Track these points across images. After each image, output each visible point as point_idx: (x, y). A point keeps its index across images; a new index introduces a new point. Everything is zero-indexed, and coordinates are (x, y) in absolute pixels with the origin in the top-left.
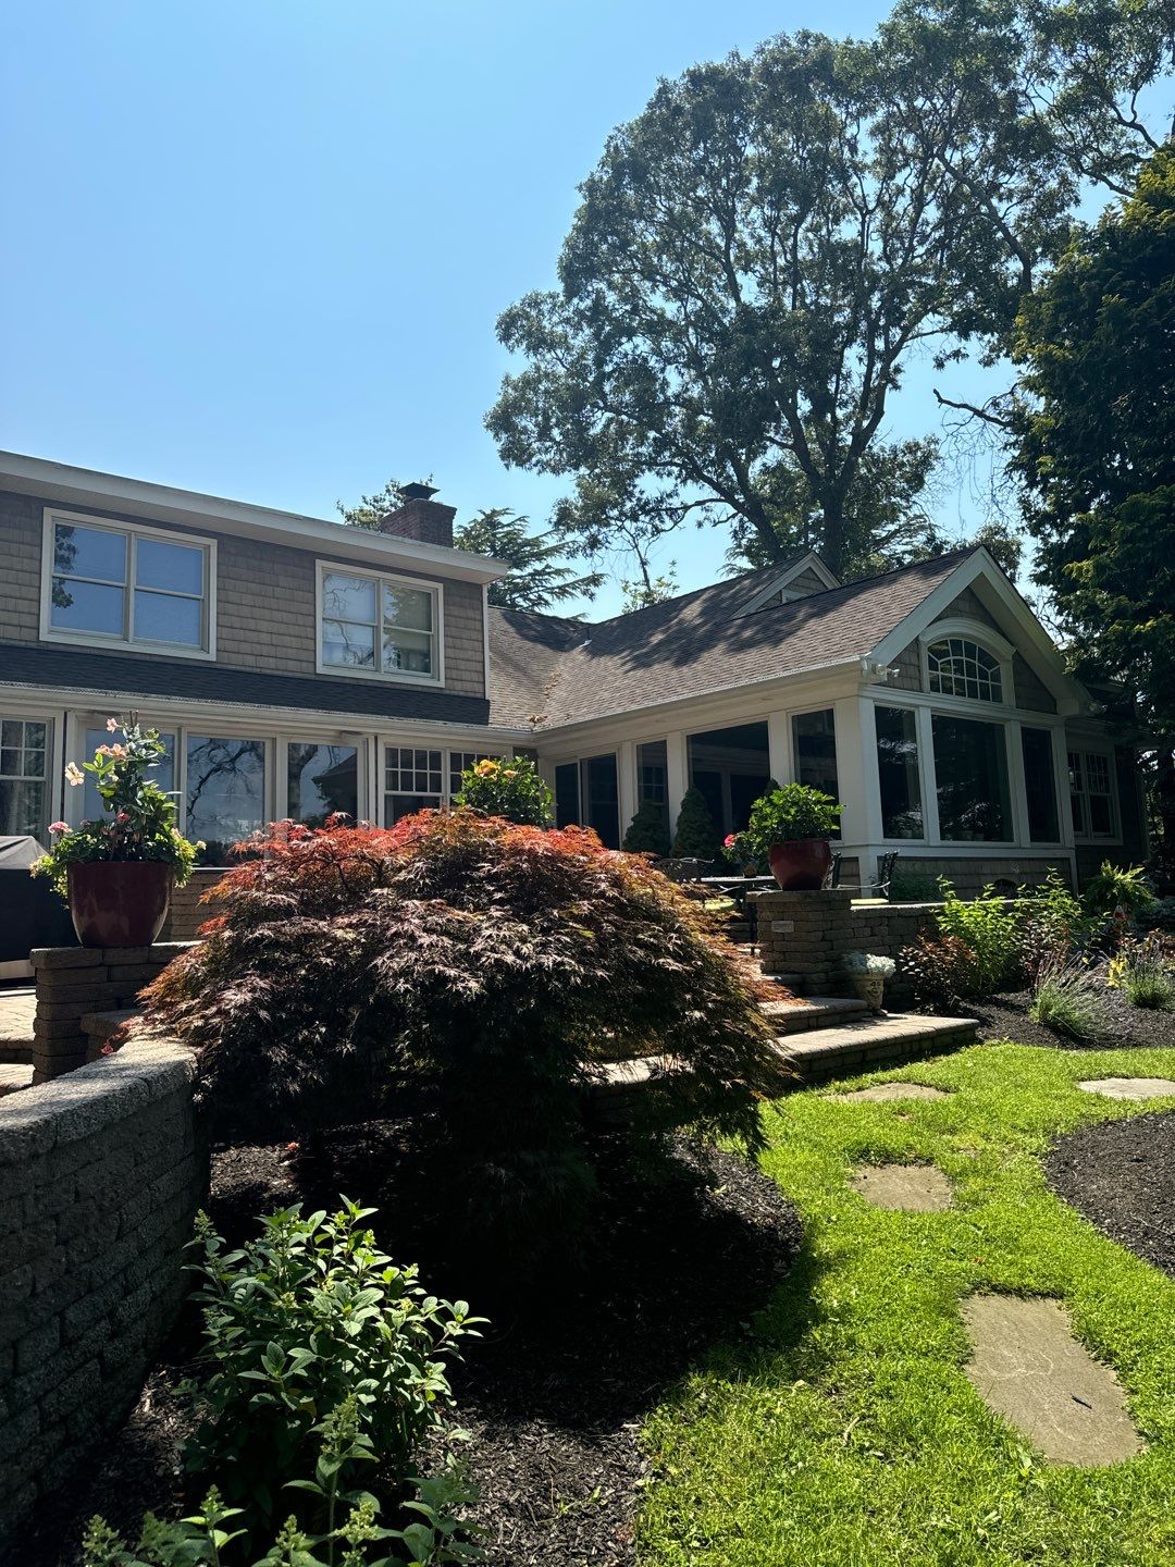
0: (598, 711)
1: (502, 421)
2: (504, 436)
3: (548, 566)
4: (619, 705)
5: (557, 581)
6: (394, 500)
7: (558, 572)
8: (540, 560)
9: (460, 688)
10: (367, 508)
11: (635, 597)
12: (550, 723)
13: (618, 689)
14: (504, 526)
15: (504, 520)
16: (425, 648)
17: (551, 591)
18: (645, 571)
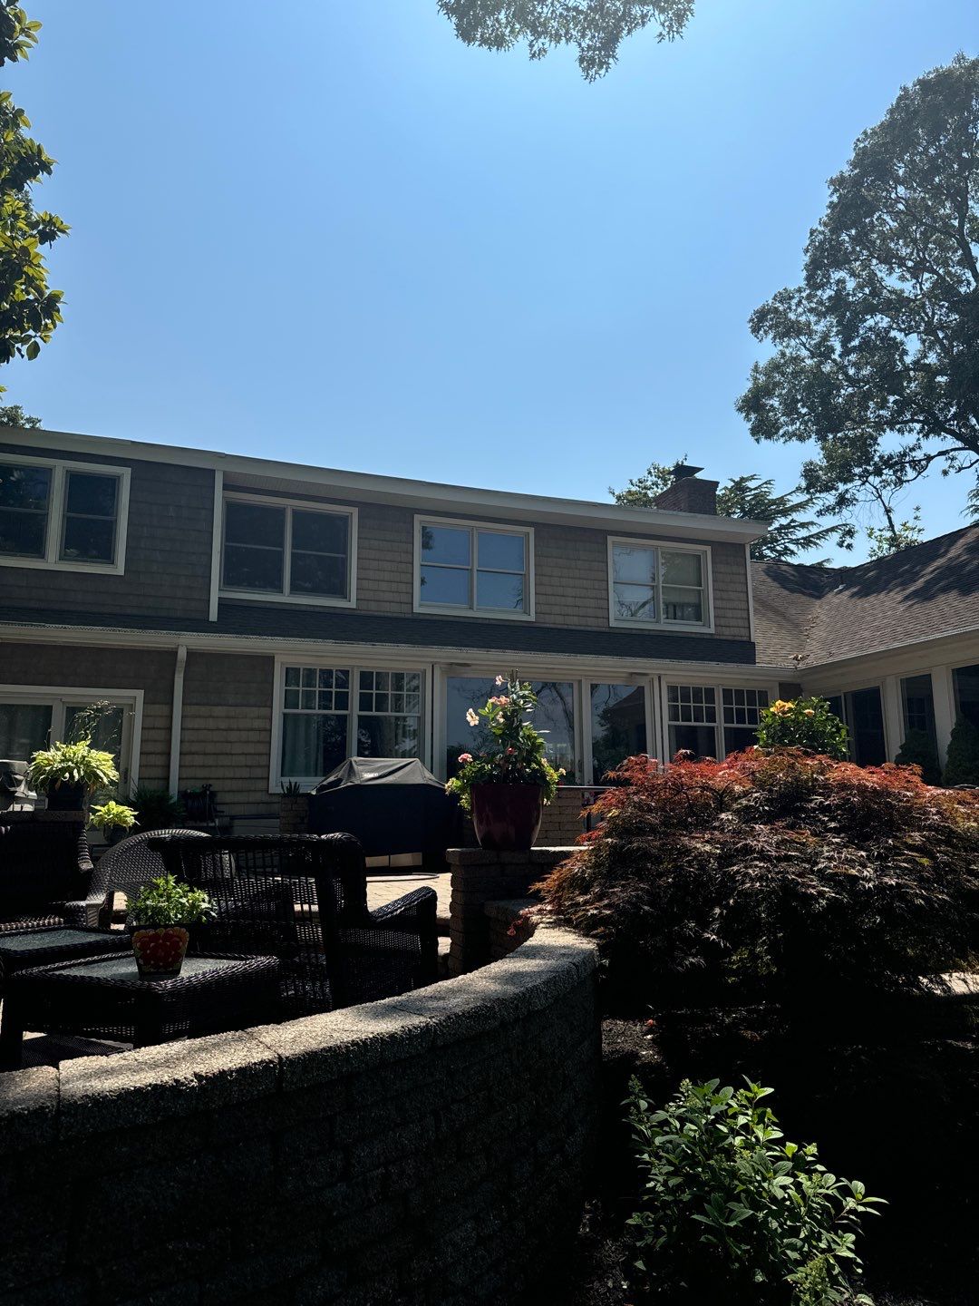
0: (861, 649)
1: (753, 404)
2: (753, 416)
3: (793, 521)
4: (881, 643)
5: (802, 533)
6: (655, 479)
7: (803, 525)
8: (785, 516)
9: (727, 633)
10: (634, 489)
11: (880, 541)
12: (812, 661)
13: (878, 629)
14: (752, 490)
15: (751, 484)
16: (697, 601)
17: (796, 542)
18: (889, 518)
